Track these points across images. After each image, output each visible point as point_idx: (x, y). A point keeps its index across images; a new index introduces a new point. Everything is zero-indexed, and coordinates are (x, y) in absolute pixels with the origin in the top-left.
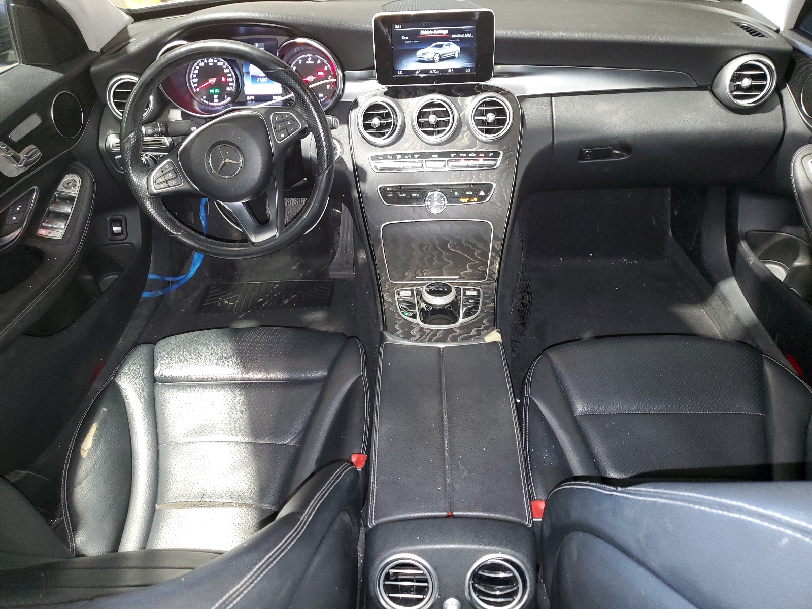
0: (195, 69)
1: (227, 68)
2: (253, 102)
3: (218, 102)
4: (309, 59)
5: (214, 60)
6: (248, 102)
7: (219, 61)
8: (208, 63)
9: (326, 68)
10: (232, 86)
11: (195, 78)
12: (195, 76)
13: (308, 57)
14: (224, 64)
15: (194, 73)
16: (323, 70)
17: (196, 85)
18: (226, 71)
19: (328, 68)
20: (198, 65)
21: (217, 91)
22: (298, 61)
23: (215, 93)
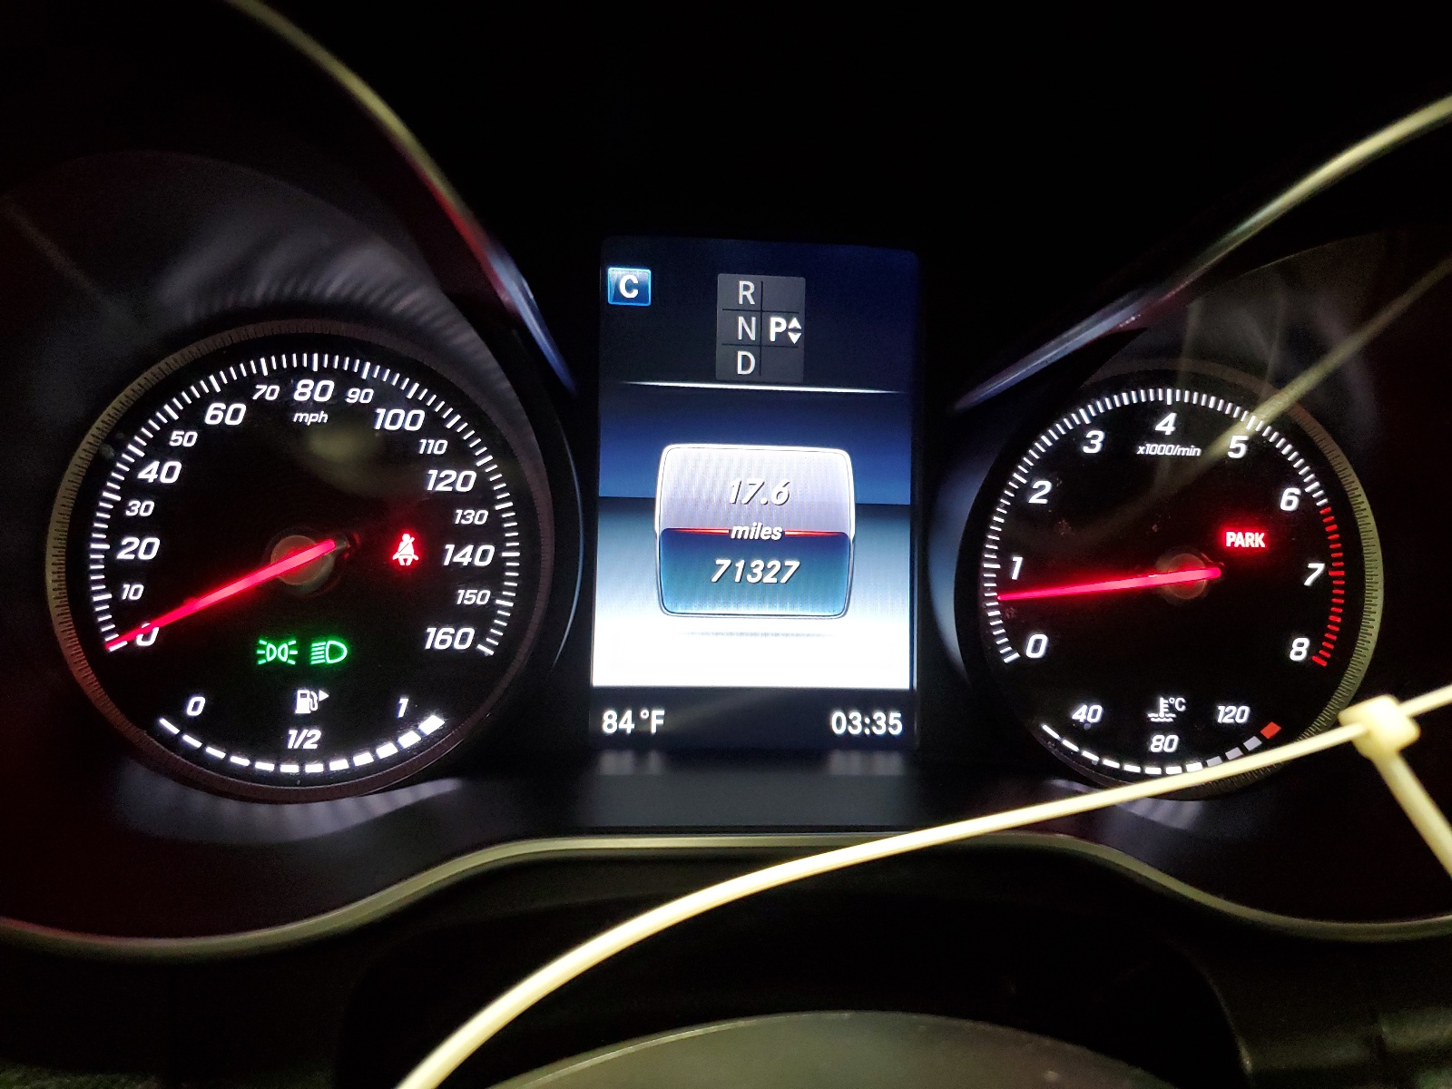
0: (157, 448)
1: (459, 456)
2: (654, 762)
3: (324, 752)
4: (1167, 424)
5: (347, 380)
6: (612, 764)
7: (388, 397)
8: (286, 404)
9: (1289, 500)
10: (480, 618)
11: (140, 527)
12: (140, 508)
13: (1158, 410)
14: (434, 426)
15: (134, 488)
16: (1260, 511)
17: (132, 592)
18: (442, 481)
19: (1306, 499)
20: (191, 417)
21: (327, 651)
22: (1078, 435)
23: (306, 674)
